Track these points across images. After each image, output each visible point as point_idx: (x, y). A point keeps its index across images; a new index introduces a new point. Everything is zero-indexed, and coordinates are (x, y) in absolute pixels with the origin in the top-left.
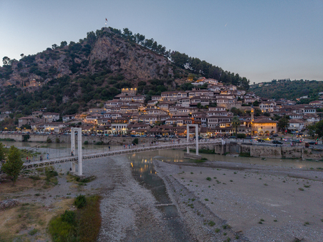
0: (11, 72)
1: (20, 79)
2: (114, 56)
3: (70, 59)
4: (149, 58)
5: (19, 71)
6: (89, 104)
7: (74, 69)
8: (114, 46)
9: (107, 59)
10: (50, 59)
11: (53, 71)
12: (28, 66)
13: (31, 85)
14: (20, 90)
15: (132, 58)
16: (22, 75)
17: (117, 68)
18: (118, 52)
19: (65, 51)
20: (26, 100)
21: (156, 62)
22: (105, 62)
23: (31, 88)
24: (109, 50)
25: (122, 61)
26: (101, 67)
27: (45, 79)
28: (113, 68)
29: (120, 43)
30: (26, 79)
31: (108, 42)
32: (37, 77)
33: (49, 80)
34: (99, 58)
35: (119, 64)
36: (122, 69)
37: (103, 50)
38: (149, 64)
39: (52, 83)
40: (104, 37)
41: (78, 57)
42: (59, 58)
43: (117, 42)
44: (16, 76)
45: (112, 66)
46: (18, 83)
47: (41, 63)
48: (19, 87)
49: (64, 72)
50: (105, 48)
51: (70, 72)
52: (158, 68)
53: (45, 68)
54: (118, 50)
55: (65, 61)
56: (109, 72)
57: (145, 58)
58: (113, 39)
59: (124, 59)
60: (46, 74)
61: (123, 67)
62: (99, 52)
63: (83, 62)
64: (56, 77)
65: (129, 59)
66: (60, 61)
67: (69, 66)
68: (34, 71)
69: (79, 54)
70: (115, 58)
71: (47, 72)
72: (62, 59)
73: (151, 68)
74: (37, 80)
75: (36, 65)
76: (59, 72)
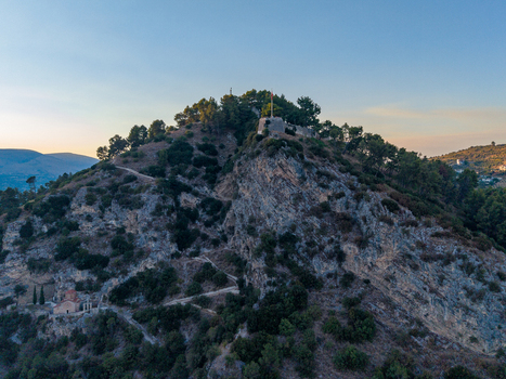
1: (30, 280)
2: (315, 221)
3: (171, 202)
4: (468, 269)
5: (23, 250)
7: (184, 239)
8: (311, 185)
9: (293, 228)
10: (115, 206)
11: (125, 247)
12: (51, 232)
13: (59, 310)
14: (27, 318)
15: (392, 249)
16: (35, 266)
18: (325, 208)
19: (152, 172)
22: (288, 239)
23: (61, 320)
24: (298, 198)
25: (349, 248)
26: (282, 262)
27: (104, 278)
28: (322, 268)
29: (331, 178)
30: (44, 278)
31: (293, 173)
32: (80, 276)
33: (115, 282)
34: (269, 223)
35: (340, 257)
36: (351, 277)
37: (279, 198)
38: (477, 297)
39: (119, 296)
40: (281, 159)
41: (188, 190)
42: (140, 205)
43: (320, 174)
44: (14, 271)
45: (315, 261)
46: (20, 290)
47: (89, 218)
48: (23, 301)
50: (287, 192)
51: (174, 248)
53: (102, 234)
54: (323, 199)
55: (158, 211)
56: (311, 282)
57: (453, 268)
58: (307, 165)
59: (360, 244)
60: (104, 261)
61: (352, 266)
62: (267, 202)
63: (203, 205)
64: (134, 271)
65: (380, 250)
66: (145, 214)
67: (169, 227)
68: (70, 253)
69: (190, 177)
70: (323, 230)
71: (107, 252)
72: (151, 207)
73: (481, 308)
74: (79, 287)
75: (74, 227)
76: (143, 254)
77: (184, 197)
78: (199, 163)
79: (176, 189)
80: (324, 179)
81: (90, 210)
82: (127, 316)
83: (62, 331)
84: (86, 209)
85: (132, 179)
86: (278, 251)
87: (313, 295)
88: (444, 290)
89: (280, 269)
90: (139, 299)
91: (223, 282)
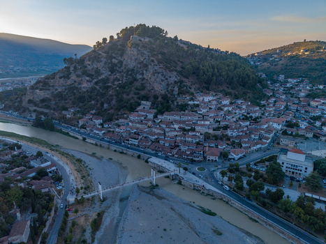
0: (70, 74)
1: (77, 79)
2: (139, 65)
3: (109, 61)
4: (162, 75)
5: (75, 72)
6: (119, 113)
7: (112, 71)
8: (140, 56)
9: (134, 67)
10: (95, 62)
11: (98, 72)
12: (81, 68)
13: (84, 86)
14: (77, 88)
15: (152, 71)
16: (78, 76)
17: (141, 76)
18: (142, 62)
19: (105, 53)
20: (81, 99)
21: (167, 79)
22: (133, 70)
23: (84, 88)
24: (136, 59)
25: (144, 72)
26: (130, 75)
27: (93, 79)
28: (139, 77)
30: (80, 79)
31: (135, 53)
32: (88, 78)
33: (95, 80)
34: (129, 66)
35: (143, 74)
36: (144, 79)
37: (131, 59)
38: (162, 81)
39: (96, 83)
40: (132, 49)
41: (115, 58)
42: (101, 62)
44: (73, 77)
45: (137, 75)
46: (75, 82)
47: (89, 65)
48: (76, 84)
49: (105, 74)
50: (133, 58)
51: (110, 73)
52: (168, 85)
53: (93, 69)
54: (142, 60)
55: (105, 63)
56: (136, 80)
57: (160, 75)
58: (139, 50)
59: (146, 71)
60: (93, 75)
61: (145, 76)
62: (129, 60)
63: (118, 63)
64: (100, 78)
65: (150, 72)
66: (102, 64)
67: (109, 68)
68: (85, 73)
69: (116, 54)
70: (140, 68)
71: (93, 73)
72: (104, 62)
73: (163, 83)
74: (87, 81)
75: (86, 67)
76: (102, 74)
77: (113, 60)
78: (119, 50)
79: (111, 58)
80: (142, 54)
81: (89, 63)
82: (98, 87)
83: (84, 90)
84: (88, 62)
85: (100, 54)
86: (130, 73)
87: (135, 82)
88: (157, 80)
89: (129, 77)
90: (101, 84)
91: (119, 80)
